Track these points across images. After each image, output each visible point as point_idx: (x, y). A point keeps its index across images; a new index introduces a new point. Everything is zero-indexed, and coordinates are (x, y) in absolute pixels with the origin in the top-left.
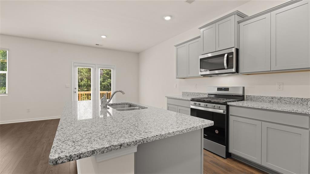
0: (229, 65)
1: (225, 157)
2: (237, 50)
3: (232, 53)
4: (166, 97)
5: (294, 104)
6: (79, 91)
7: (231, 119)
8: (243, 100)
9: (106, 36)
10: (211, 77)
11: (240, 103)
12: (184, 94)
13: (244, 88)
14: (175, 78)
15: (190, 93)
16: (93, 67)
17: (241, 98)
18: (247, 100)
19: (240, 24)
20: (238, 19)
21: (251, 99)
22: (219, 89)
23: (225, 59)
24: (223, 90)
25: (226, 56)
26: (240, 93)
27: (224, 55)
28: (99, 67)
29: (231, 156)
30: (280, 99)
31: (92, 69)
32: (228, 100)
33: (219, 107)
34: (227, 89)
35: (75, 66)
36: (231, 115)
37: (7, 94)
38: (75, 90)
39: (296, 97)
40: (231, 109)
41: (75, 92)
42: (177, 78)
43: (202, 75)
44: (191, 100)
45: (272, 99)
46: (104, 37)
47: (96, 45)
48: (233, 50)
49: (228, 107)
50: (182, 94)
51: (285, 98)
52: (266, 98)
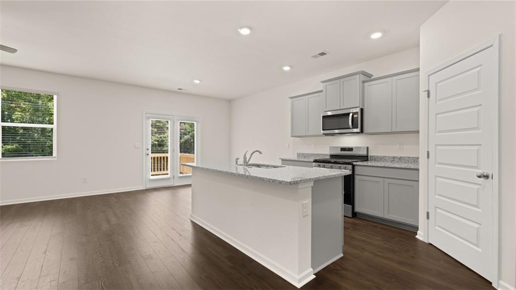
0: (354, 125)
1: (351, 217)
2: (362, 110)
3: (357, 113)
4: (280, 159)
5: (411, 162)
6: (152, 153)
7: (357, 178)
8: (367, 160)
9: (200, 81)
10: (333, 136)
11: (365, 163)
12: (299, 155)
13: (368, 148)
14: (290, 136)
15: (308, 154)
16: (170, 120)
17: (365, 158)
18: (371, 160)
19: (365, 84)
20: (363, 78)
21: (375, 159)
22: (343, 149)
23: (350, 118)
24: (347, 150)
25: (351, 115)
26: (364, 153)
27: (349, 114)
28: (178, 120)
29: (356, 216)
30: (400, 158)
31: (169, 122)
32: (353, 160)
33: (345, 167)
34: (351, 149)
35: (148, 118)
36: (357, 175)
37: (55, 157)
38: (148, 152)
39: (413, 156)
40: (357, 168)
41: (148, 155)
42: (292, 136)
43: (324, 134)
44: (314, 162)
45: (394, 159)
46: (197, 82)
47: (179, 89)
48: (358, 110)
49: (353, 166)
50: (298, 156)
51: (404, 157)
52: (389, 157)
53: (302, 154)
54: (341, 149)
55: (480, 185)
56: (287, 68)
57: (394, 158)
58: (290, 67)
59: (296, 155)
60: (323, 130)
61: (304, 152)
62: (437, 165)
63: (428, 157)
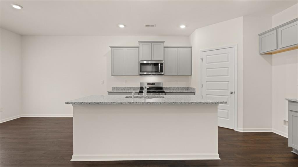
0: (161, 70)
3: (162, 64)
12: (114, 89)
13: (162, 83)
19: (165, 49)
23: (159, 66)
24: (151, 85)
26: (161, 86)
27: (159, 64)
42: (112, 75)
48: (163, 62)
49: (165, 93)
50: (112, 89)
51: (179, 87)
52: (172, 88)
53: (117, 88)
54: (148, 84)
55: (229, 96)
56: (122, 26)
57: (174, 88)
58: (125, 26)
59: (111, 89)
60: (141, 72)
61: (118, 86)
62: (207, 90)
63: (202, 87)
